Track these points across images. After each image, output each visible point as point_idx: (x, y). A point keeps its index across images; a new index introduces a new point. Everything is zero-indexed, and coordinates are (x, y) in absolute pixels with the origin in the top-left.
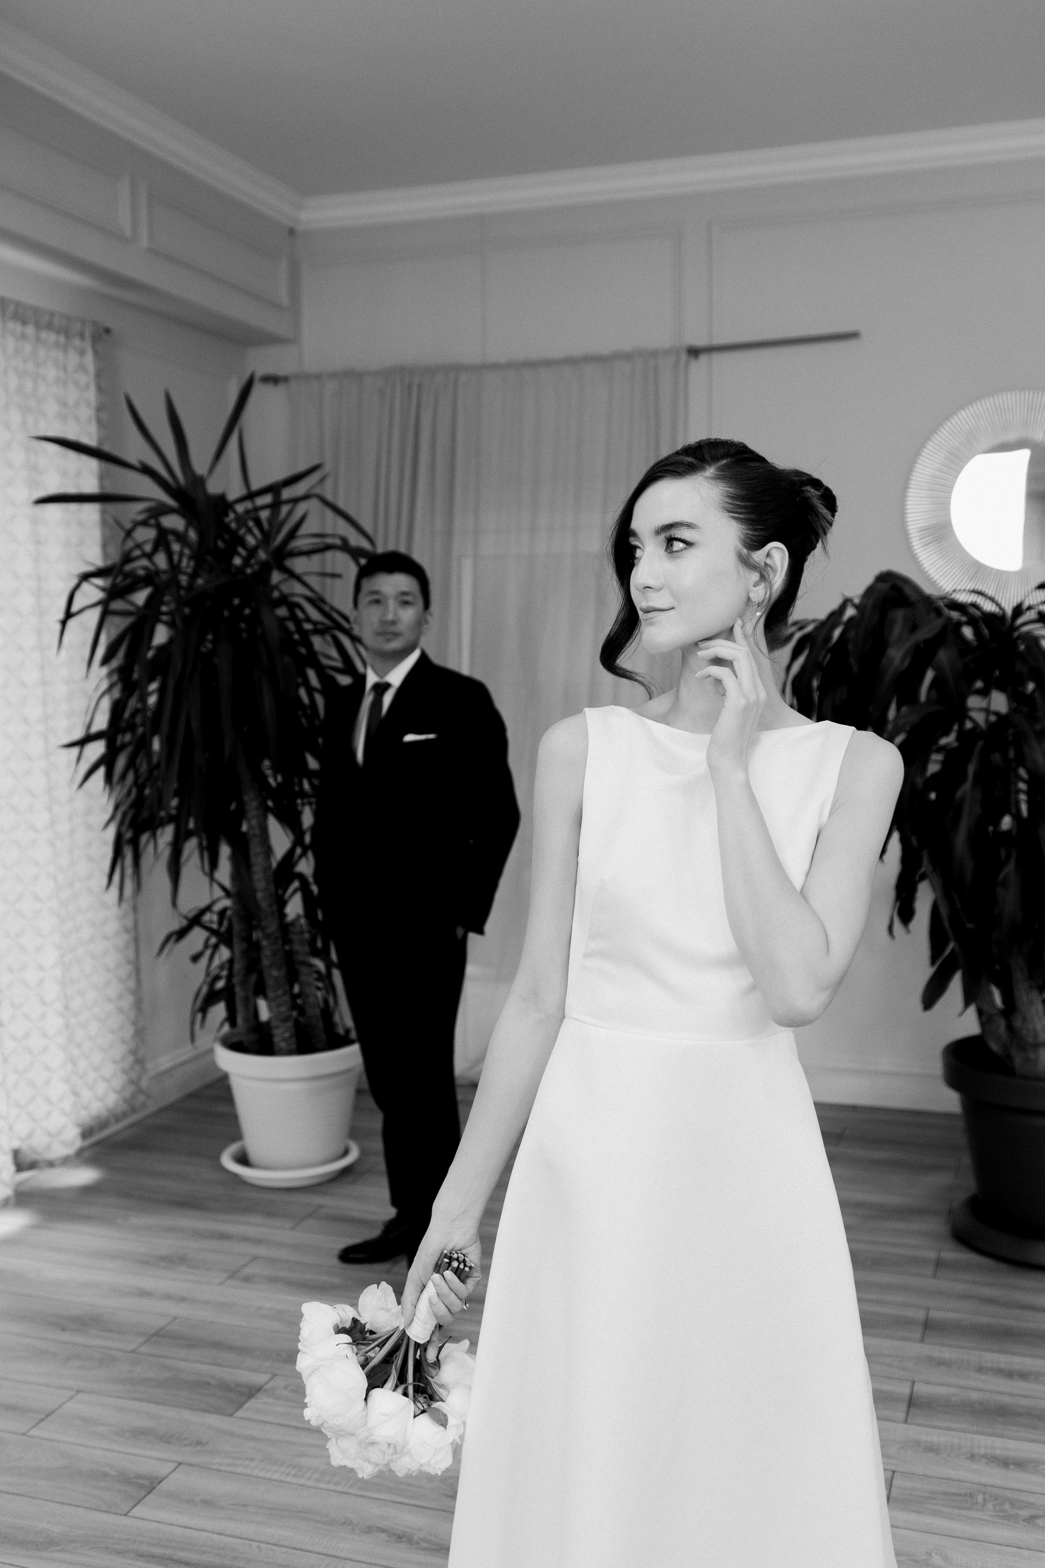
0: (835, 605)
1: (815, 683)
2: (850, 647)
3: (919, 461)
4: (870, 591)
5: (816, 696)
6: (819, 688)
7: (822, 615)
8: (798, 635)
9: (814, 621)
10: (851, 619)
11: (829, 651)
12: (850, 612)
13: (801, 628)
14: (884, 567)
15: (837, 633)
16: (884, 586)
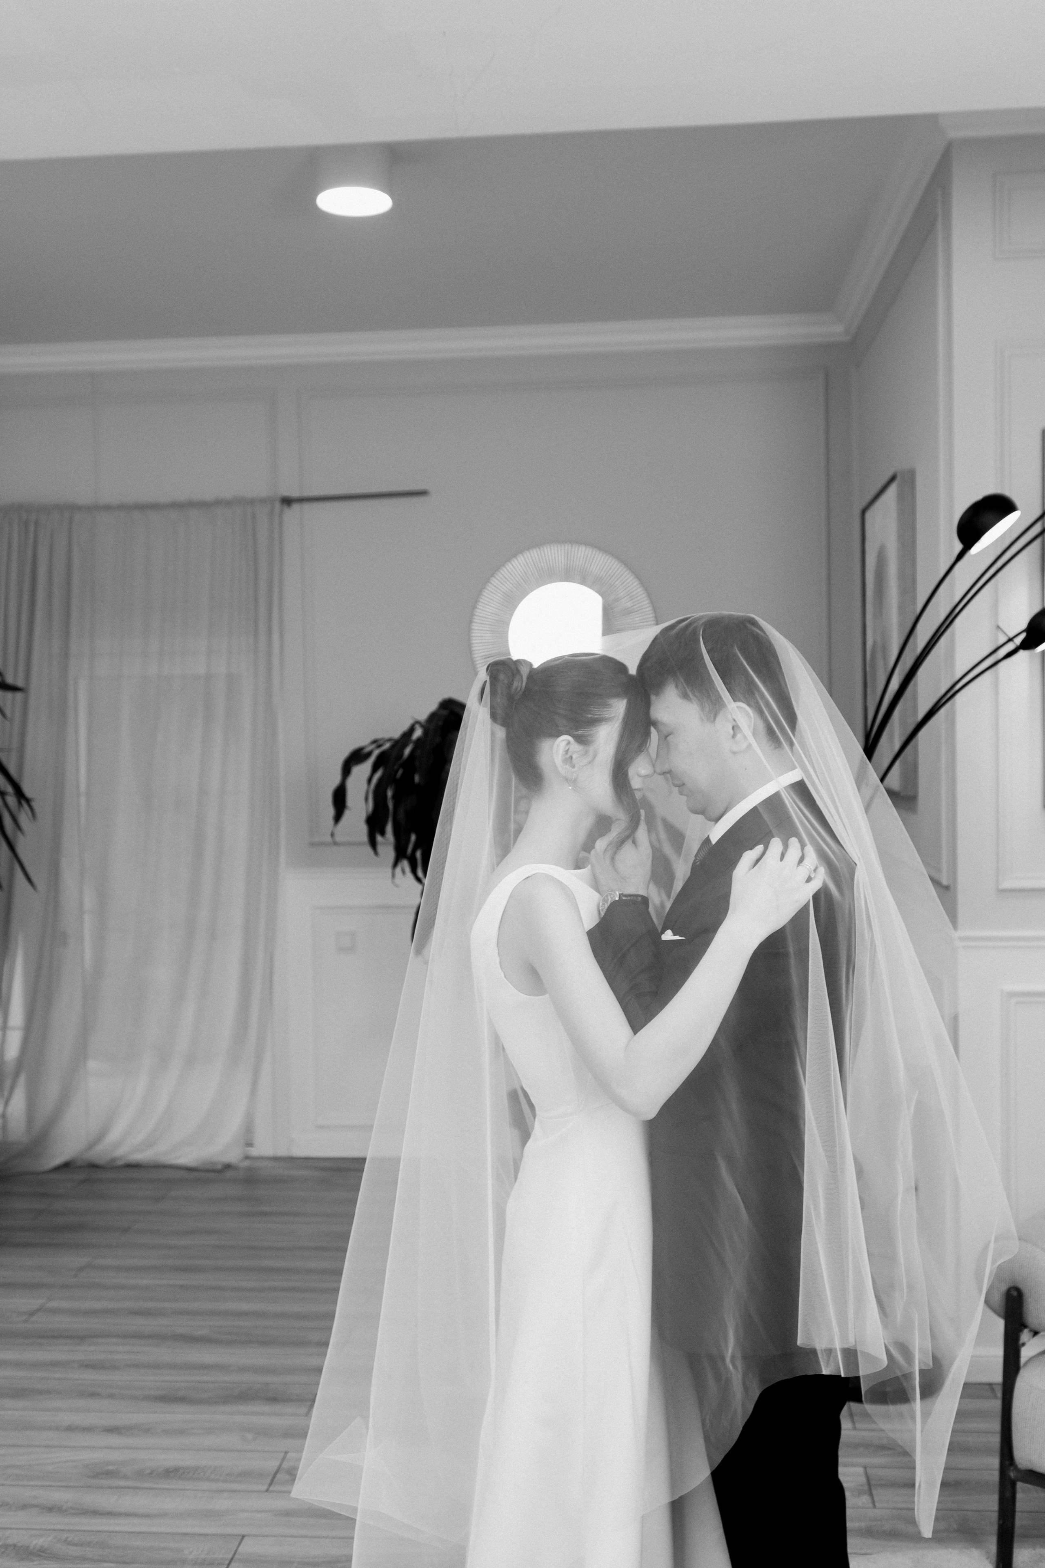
0: (405, 727)
1: (390, 793)
2: (417, 763)
3: (482, 600)
4: (433, 716)
5: (390, 805)
6: (394, 797)
7: (397, 734)
8: (376, 753)
9: (390, 740)
10: (419, 739)
11: (402, 766)
12: (418, 733)
13: (379, 746)
14: (446, 696)
15: (407, 751)
16: (445, 712)
